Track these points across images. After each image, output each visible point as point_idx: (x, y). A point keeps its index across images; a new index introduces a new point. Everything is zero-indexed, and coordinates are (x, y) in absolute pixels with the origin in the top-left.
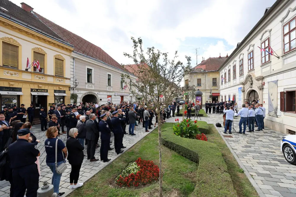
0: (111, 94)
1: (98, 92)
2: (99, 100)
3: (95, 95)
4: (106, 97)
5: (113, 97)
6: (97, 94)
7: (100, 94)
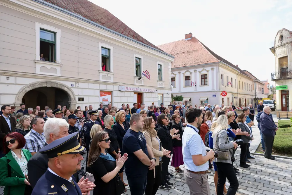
0: (109, 88)
1: (74, 83)
2: (77, 99)
3: (66, 89)
4: (98, 94)
5: (115, 93)
6: (70, 86)
7: (78, 88)
